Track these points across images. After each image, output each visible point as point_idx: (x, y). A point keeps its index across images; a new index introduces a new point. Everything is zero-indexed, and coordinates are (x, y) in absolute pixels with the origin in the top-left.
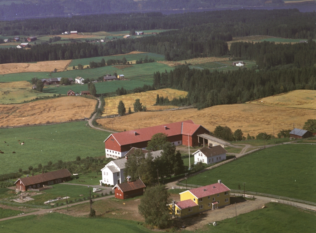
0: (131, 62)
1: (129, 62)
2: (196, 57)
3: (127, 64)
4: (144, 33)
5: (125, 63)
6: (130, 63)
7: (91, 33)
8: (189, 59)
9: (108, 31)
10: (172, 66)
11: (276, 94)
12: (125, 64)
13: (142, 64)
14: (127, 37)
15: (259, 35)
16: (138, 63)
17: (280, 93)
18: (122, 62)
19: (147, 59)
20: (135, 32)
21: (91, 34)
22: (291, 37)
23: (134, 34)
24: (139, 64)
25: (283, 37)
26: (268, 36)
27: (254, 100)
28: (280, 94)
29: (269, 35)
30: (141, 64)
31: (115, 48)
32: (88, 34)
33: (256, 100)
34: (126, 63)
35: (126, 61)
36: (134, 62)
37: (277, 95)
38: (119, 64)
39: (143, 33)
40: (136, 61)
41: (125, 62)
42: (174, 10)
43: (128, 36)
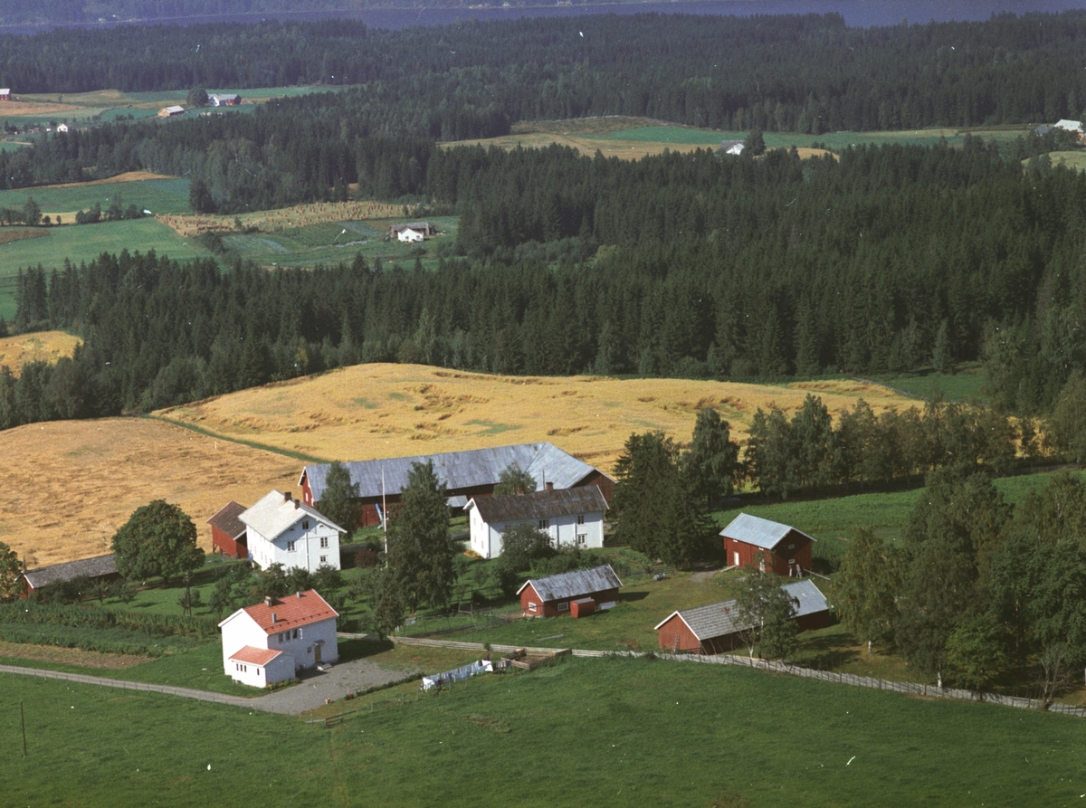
0: (59, 219)
1: (50, 215)
2: (307, 198)
3: (41, 223)
4: (243, 100)
5: (33, 222)
6: (54, 221)
7: (60, 95)
8: (281, 207)
9: (129, 88)
10: (187, 236)
11: (280, 380)
12: (32, 225)
13: (98, 225)
14: (172, 114)
15: (620, 114)
16: (82, 220)
17: (294, 376)
18: (21, 217)
19: (120, 209)
20: (207, 97)
21: (60, 102)
22: (718, 126)
23: (204, 101)
24: (89, 225)
25: (693, 124)
26: (647, 120)
27: (190, 402)
28: (293, 380)
29: (651, 116)
30: (95, 225)
31: (76, 155)
32: (49, 101)
33: (196, 402)
34: (35, 220)
35: (36, 213)
36: (69, 218)
37: (283, 382)
38: (10, 225)
39: (237, 101)
40: (76, 213)
41: (32, 217)
42: (471, 7)
43: (178, 109)
